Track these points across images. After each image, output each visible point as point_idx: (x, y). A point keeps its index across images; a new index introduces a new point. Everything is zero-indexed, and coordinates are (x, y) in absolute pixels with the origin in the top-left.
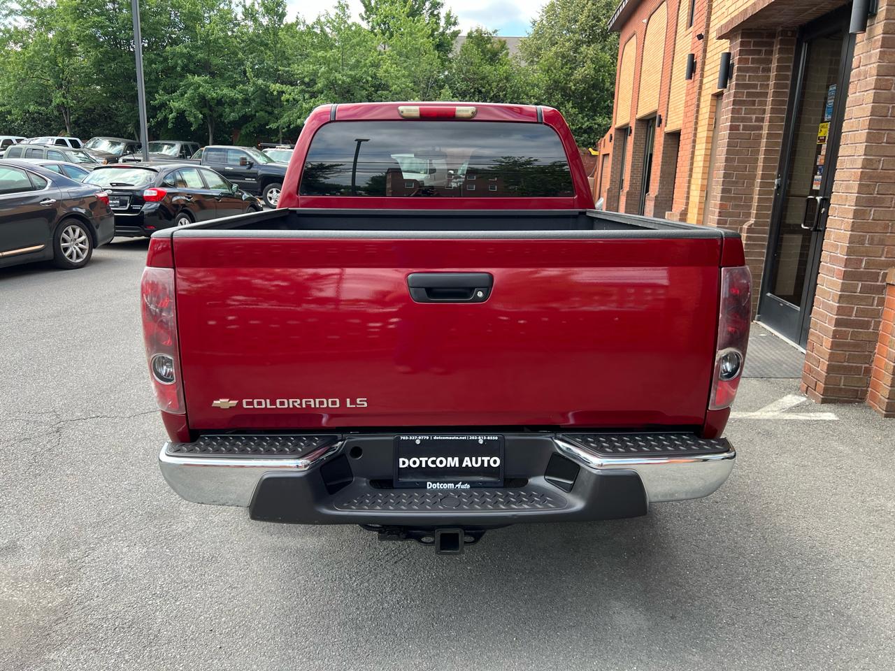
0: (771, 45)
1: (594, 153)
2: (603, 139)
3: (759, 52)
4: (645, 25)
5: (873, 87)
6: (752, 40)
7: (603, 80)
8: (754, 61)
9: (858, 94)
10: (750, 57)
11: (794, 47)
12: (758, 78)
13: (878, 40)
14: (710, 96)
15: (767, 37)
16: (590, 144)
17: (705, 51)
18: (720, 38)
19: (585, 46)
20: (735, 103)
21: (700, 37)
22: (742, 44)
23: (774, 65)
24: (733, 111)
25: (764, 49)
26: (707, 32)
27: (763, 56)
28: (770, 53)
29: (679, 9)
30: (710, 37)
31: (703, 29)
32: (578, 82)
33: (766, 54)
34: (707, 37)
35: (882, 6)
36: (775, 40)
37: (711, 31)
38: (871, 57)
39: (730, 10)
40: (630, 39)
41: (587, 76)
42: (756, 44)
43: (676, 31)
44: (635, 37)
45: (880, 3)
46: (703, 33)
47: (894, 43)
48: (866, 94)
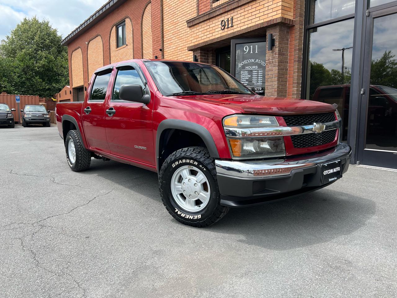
1: (54, 100)
2: (59, 94)
4: (87, 46)
5: (277, 65)
7: (52, 68)
8: (204, 59)
9: (270, 68)
10: (203, 57)
11: (215, 55)
13: (277, 53)
15: (207, 52)
16: (51, 95)
18: (189, 50)
19: (40, 51)
21: (161, 50)
22: (201, 53)
23: (210, 60)
25: (206, 55)
26: (163, 48)
29: (110, 40)
30: (165, 50)
31: (160, 47)
32: (40, 67)
33: (207, 57)
34: (163, 50)
35: (277, 44)
36: (209, 53)
37: (165, 48)
38: (274, 57)
39: (193, 41)
40: (76, 50)
41: (44, 65)
42: (204, 53)
43: (110, 49)
44: (80, 49)
45: (275, 43)
46: (162, 49)
47: (281, 54)
48: (274, 68)
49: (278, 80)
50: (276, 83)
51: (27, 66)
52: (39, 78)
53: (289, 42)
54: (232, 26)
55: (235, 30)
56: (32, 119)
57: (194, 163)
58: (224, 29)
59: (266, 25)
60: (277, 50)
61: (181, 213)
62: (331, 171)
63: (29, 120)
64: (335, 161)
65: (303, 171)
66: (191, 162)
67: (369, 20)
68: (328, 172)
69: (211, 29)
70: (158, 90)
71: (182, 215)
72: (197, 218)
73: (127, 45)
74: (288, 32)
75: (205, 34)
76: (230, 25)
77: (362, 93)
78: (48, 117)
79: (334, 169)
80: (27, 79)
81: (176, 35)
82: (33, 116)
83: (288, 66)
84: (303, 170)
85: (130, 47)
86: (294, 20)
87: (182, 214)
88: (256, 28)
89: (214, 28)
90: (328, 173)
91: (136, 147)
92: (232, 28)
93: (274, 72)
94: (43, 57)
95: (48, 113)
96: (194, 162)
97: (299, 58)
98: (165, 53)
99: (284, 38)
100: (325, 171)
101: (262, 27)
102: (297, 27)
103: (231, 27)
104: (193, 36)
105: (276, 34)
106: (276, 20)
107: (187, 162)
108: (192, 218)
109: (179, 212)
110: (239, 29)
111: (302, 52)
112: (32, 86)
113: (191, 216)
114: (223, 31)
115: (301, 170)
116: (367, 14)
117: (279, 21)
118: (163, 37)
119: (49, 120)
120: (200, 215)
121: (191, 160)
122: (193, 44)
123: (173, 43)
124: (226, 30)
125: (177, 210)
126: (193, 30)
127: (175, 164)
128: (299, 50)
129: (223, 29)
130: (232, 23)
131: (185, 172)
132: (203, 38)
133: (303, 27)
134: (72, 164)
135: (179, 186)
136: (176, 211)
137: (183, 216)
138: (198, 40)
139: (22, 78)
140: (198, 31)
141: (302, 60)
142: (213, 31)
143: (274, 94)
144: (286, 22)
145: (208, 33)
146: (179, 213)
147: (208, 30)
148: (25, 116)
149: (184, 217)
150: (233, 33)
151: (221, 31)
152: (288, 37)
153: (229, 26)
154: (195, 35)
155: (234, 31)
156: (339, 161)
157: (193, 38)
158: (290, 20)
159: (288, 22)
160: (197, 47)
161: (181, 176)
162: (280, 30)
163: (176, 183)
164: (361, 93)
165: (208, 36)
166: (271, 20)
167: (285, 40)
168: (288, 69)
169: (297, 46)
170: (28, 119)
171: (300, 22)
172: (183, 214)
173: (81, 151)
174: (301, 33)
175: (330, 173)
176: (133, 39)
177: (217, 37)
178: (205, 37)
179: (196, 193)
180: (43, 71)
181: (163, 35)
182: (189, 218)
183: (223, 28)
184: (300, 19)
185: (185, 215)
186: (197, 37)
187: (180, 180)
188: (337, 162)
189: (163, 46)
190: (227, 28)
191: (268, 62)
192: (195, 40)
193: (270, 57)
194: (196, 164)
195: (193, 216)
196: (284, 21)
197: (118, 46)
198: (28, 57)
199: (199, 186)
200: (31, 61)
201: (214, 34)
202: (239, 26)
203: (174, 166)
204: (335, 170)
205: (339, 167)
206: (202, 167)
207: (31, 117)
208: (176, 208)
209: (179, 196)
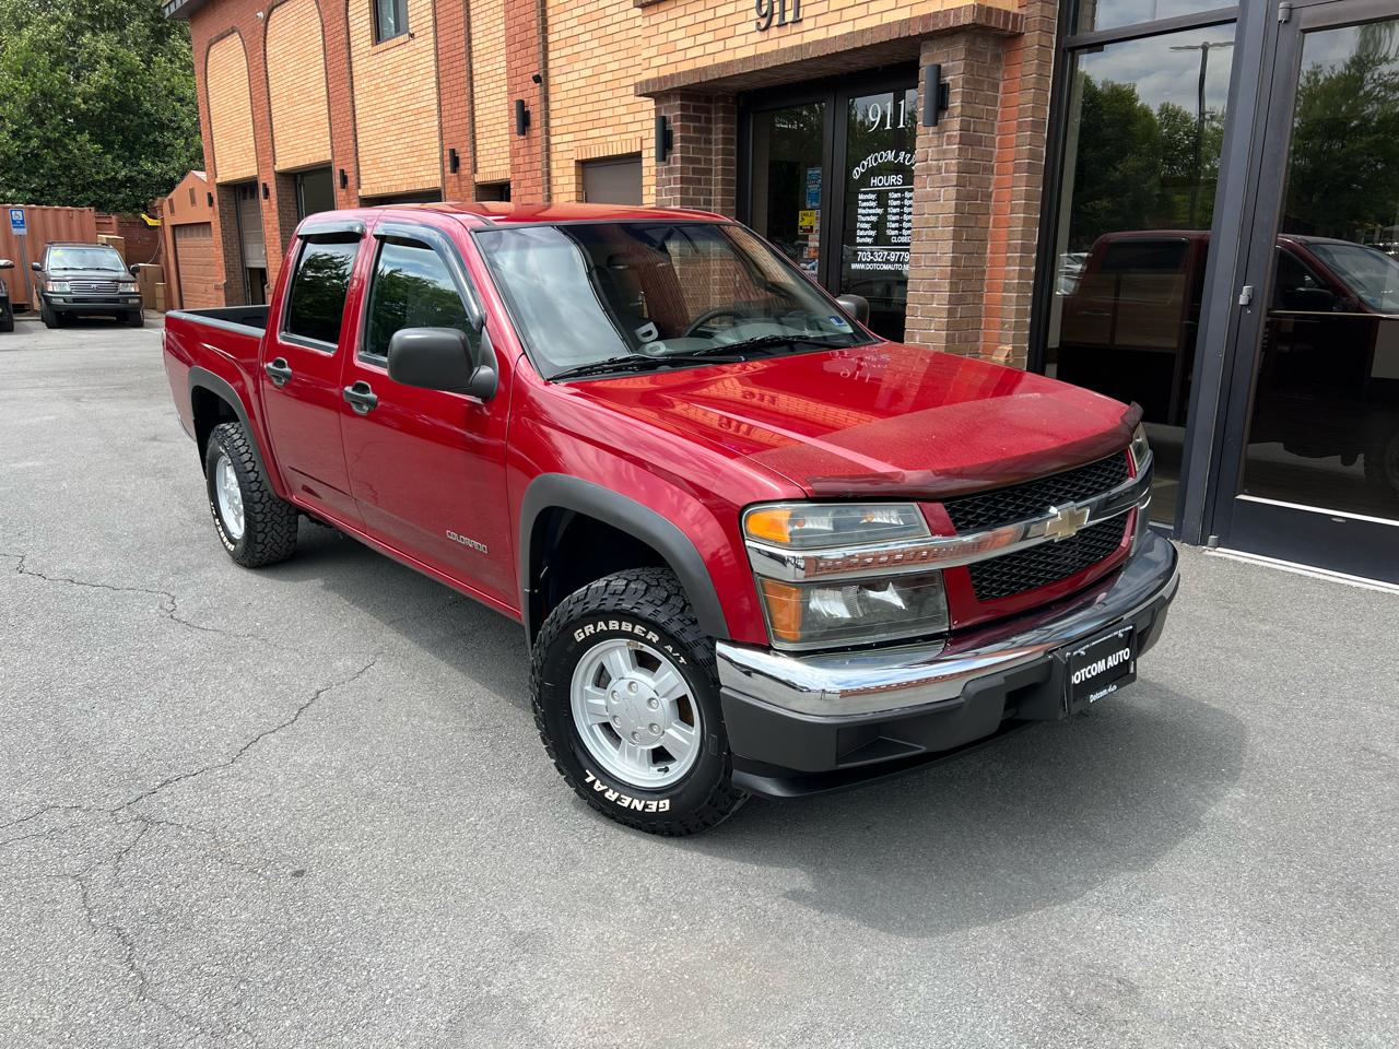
0: (708, 111)
1: (151, 222)
2: (167, 199)
3: (698, 119)
4: (263, 25)
5: (955, 183)
6: (691, 104)
7: (137, 99)
8: (696, 130)
9: (928, 189)
10: (692, 124)
11: (736, 117)
12: (700, 150)
13: (956, 136)
14: (573, 163)
15: (706, 102)
16: (137, 205)
17: (546, 99)
18: (640, 96)
19: (88, 35)
20: (683, 180)
21: (537, 79)
22: (683, 108)
23: (717, 136)
24: (683, 191)
25: (703, 116)
26: (546, 73)
27: (703, 125)
28: (708, 120)
29: (347, 10)
30: (552, 81)
31: (535, 69)
32: (91, 99)
33: (706, 122)
34: (547, 80)
35: (955, 103)
36: (713, 106)
37: (552, 73)
38: (944, 152)
39: (655, 62)
40: (221, 37)
41: (106, 88)
42: (696, 109)
43: (349, 44)
44: (236, 35)
45: (951, 98)
46: (541, 75)
47: (968, 140)
48: (943, 190)
49: (956, 236)
50: (947, 247)
51: (43, 93)
52: (89, 141)
53: (1000, 96)
54: (797, 21)
55: (809, 38)
56: (75, 300)
57: (649, 637)
58: (767, 28)
59: (919, 29)
60: (954, 125)
61: (605, 787)
62: (1100, 667)
63: (65, 301)
64: (1115, 633)
65: (1003, 681)
66: (636, 631)
67: (1287, 35)
68: (1089, 673)
69: (720, 23)
70: (524, 353)
71: (607, 795)
72: (658, 808)
73: (412, 35)
74: (997, 58)
75: (701, 39)
76: (789, 16)
77: (1243, 300)
78: (133, 290)
79: (1110, 658)
80: (47, 143)
81: (594, 25)
82: (80, 289)
83: (993, 182)
84: (1005, 678)
85: (425, 42)
86: (1024, 11)
87: (607, 790)
88: (885, 38)
89: (731, 20)
90: (1089, 676)
91: (453, 536)
92: (796, 28)
93: (942, 205)
94: (99, 56)
95: (131, 278)
96: (646, 633)
97: (1033, 155)
98: (552, 90)
99: (983, 81)
100: (1078, 673)
101: (905, 38)
102: (1032, 39)
103: (793, 22)
104: (655, 41)
105: (954, 66)
106: (957, 16)
107: (623, 629)
108: (640, 808)
109: (598, 783)
110: (821, 35)
111: (1046, 135)
112: (67, 168)
113: (636, 802)
114: (764, 36)
115: (999, 680)
116: (1281, 15)
117: (966, 20)
118: (545, 30)
119: (137, 301)
120: (667, 802)
121: (638, 627)
122: (652, 74)
123: (582, 56)
124: (774, 32)
125: (591, 778)
126: (654, 20)
127: (584, 631)
128: (1036, 126)
129: (763, 26)
130: (799, 7)
131: (617, 656)
132: (691, 53)
133: (1054, 40)
134: (232, 540)
135: (599, 700)
136: (588, 780)
137: (613, 799)
138: (673, 58)
139: (29, 139)
140: (671, 25)
141: (1043, 163)
142: (729, 32)
143: (940, 286)
144: (993, 24)
145: (708, 37)
146: (598, 786)
147: (711, 25)
148: (50, 289)
149: (616, 800)
150: (800, 47)
151: (758, 36)
152: (997, 76)
153: (786, 21)
154: (662, 39)
155: (806, 41)
156: (1127, 629)
157: (654, 51)
158: (1007, 13)
159: (997, 21)
160: (669, 86)
161: (602, 668)
162: (970, 52)
163: (589, 688)
164: (1241, 303)
165: (710, 49)
166: (936, 14)
167: (986, 87)
168: (993, 195)
169: (1029, 114)
170: (62, 300)
171: (1041, 22)
172: (611, 791)
173: (263, 501)
174: (1042, 64)
175: (1094, 674)
176: (435, 14)
177: (741, 54)
178: (698, 51)
179: (655, 728)
180: (104, 109)
181: (545, 21)
182: (632, 807)
183: (763, 23)
184: (1042, 10)
185: (617, 794)
186: (670, 47)
187: (602, 678)
188: (1121, 635)
189: (546, 65)
190: (778, 26)
191: (923, 170)
192: (662, 60)
193: (930, 150)
194: (654, 640)
195: (643, 802)
196: (983, 21)
197: (378, 37)
198: (44, 59)
199: (664, 707)
200: (59, 74)
201: (731, 43)
202: (822, 21)
203: (579, 636)
204: (1112, 661)
205: (1127, 650)
206: (673, 652)
207: (70, 293)
208: (587, 771)
209: (597, 730)
